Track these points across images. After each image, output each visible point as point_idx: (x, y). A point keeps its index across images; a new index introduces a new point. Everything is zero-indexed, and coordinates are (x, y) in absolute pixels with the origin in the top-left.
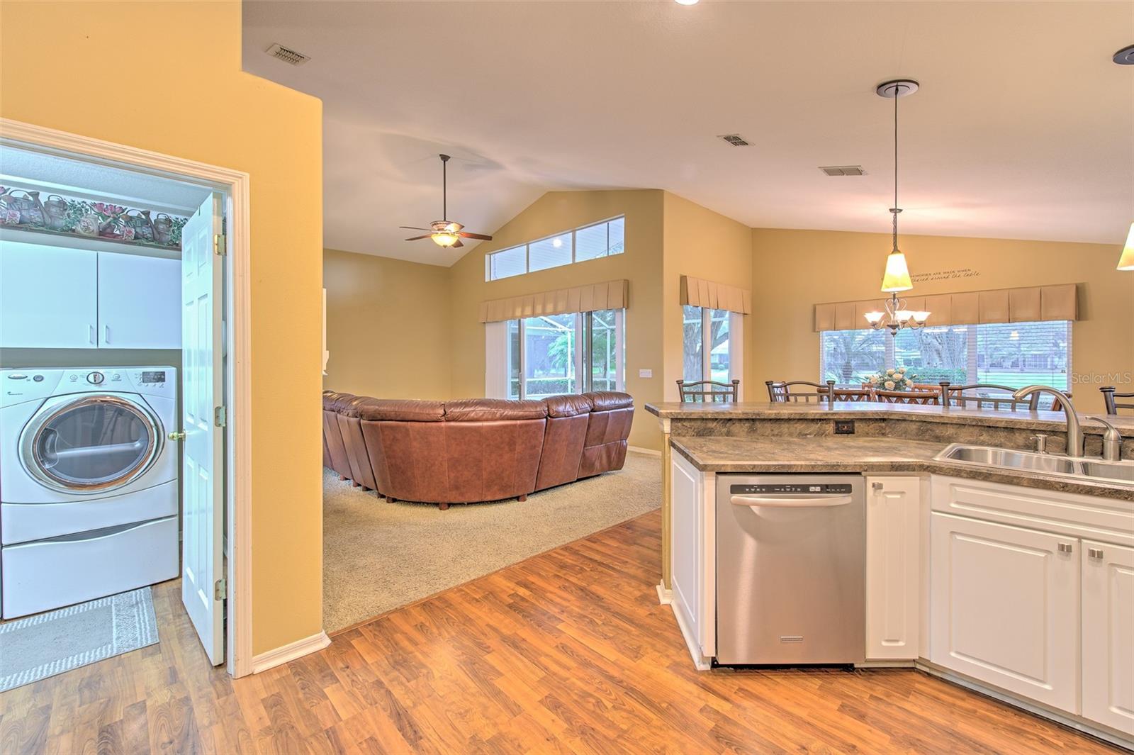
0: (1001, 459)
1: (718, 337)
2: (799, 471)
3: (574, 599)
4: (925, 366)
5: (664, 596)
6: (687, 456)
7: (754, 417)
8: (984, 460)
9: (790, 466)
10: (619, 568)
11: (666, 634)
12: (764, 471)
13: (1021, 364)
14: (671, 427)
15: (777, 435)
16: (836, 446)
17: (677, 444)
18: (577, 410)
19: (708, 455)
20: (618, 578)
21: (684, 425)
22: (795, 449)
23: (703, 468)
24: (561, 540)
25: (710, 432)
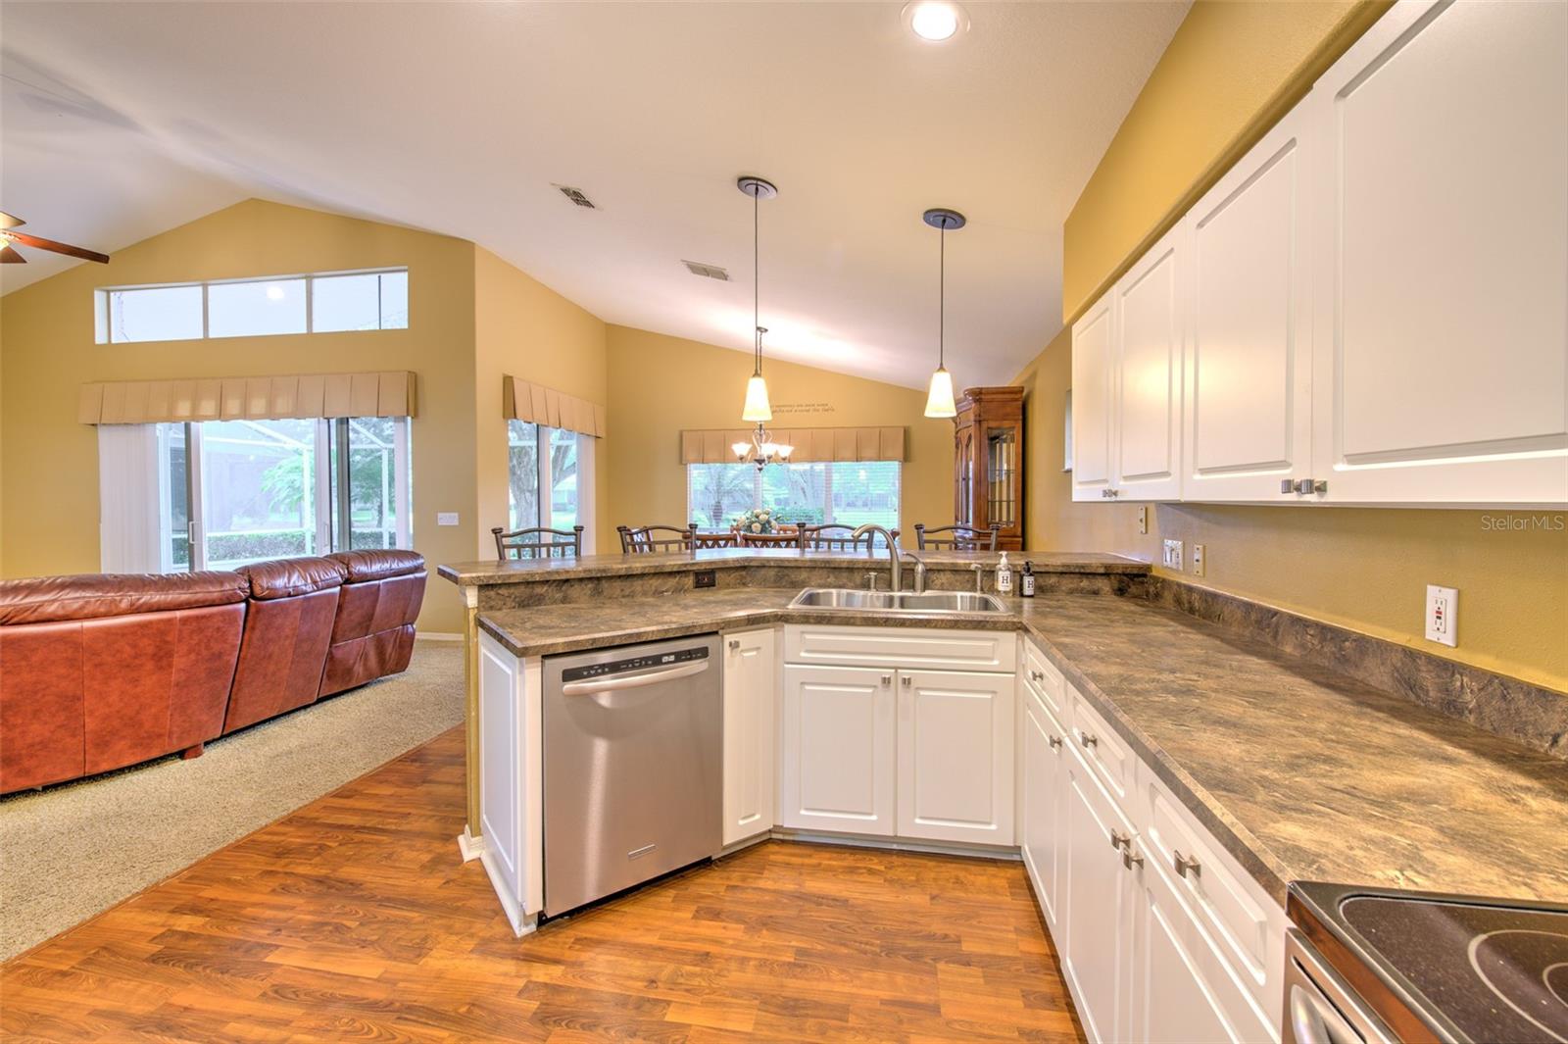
0: (843, 600)
1: (564, 468)
2: (649, 639)
3: (301, 901)
4: (792, 505)
5: (469, 848)
6: (500, 639)
7: (599, 575)
8: (829, 603)
9: (639, 635)
10: (394, 827)
11: (471, 903)
12: (607, 645)
13: (869, 503)
14: (479, 598)
15: (628, 596)
16: (694, 603)
17: (488, 622)
18: (315, 582)
19: (530, 634)
20: (391, 843)
21: (498, 594)
22: (646, 612)
23: (522, 653)
24: (280, 809)
25: (539, 600)
